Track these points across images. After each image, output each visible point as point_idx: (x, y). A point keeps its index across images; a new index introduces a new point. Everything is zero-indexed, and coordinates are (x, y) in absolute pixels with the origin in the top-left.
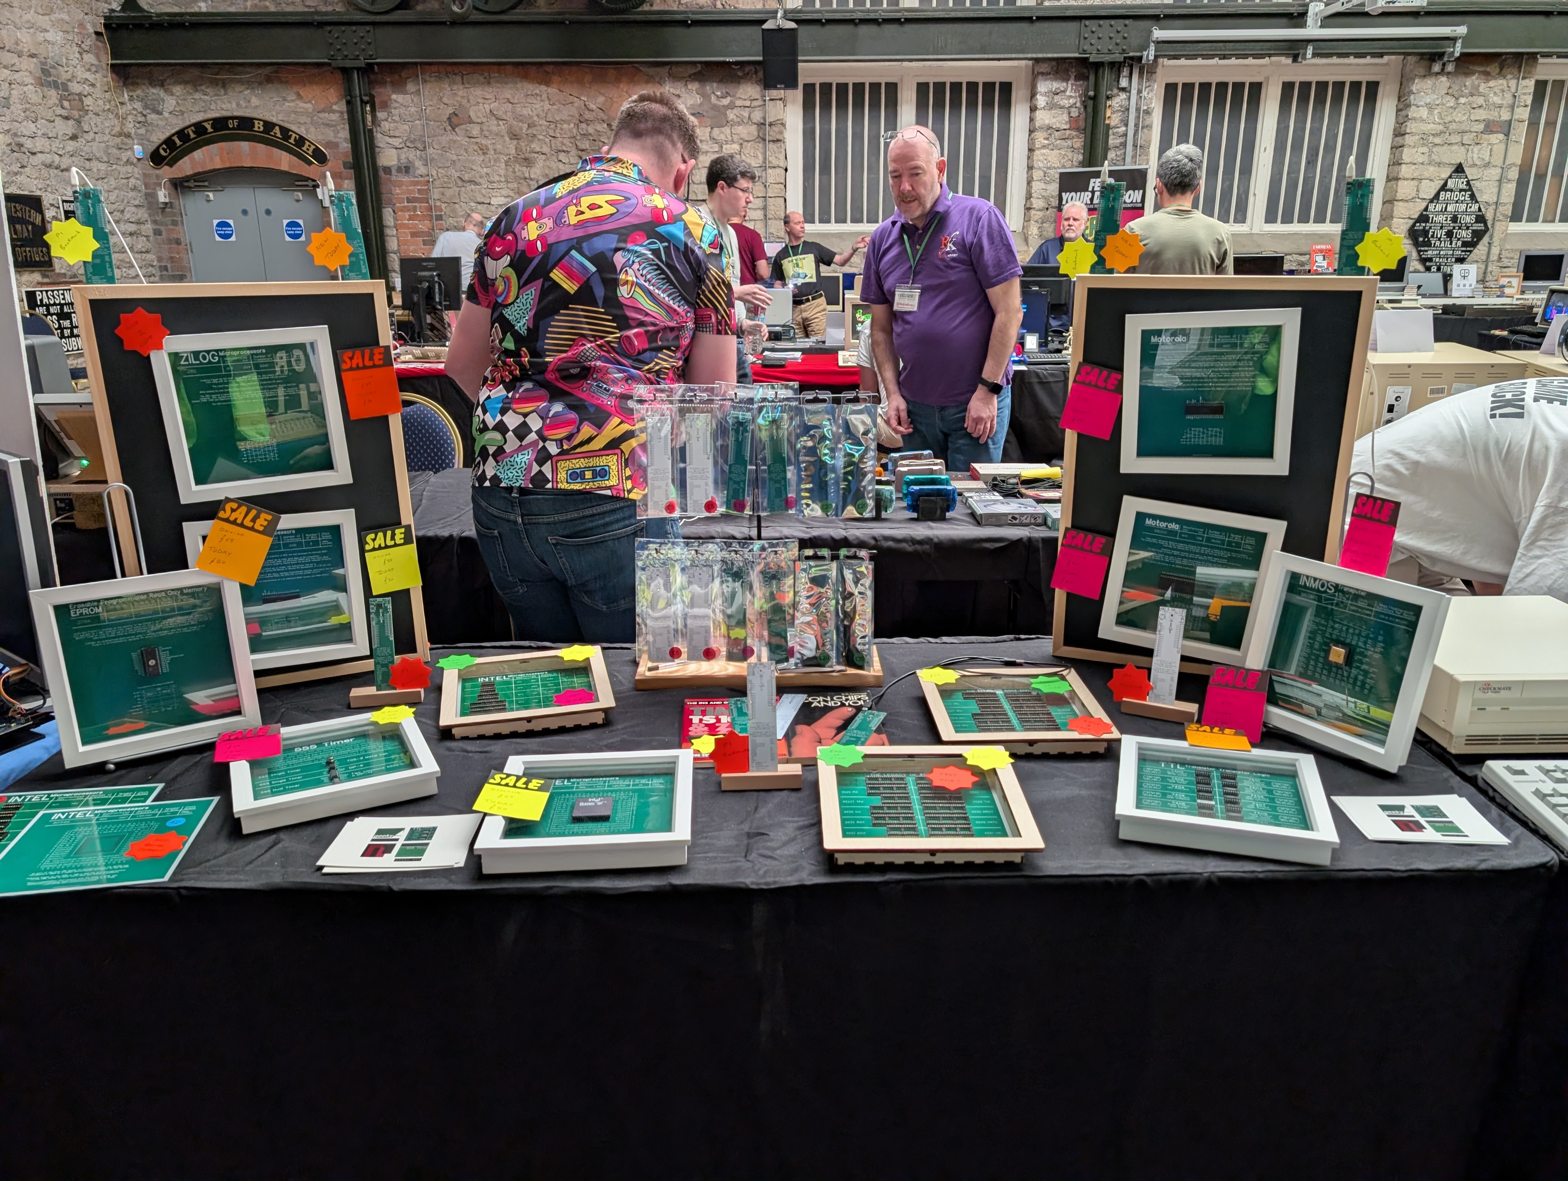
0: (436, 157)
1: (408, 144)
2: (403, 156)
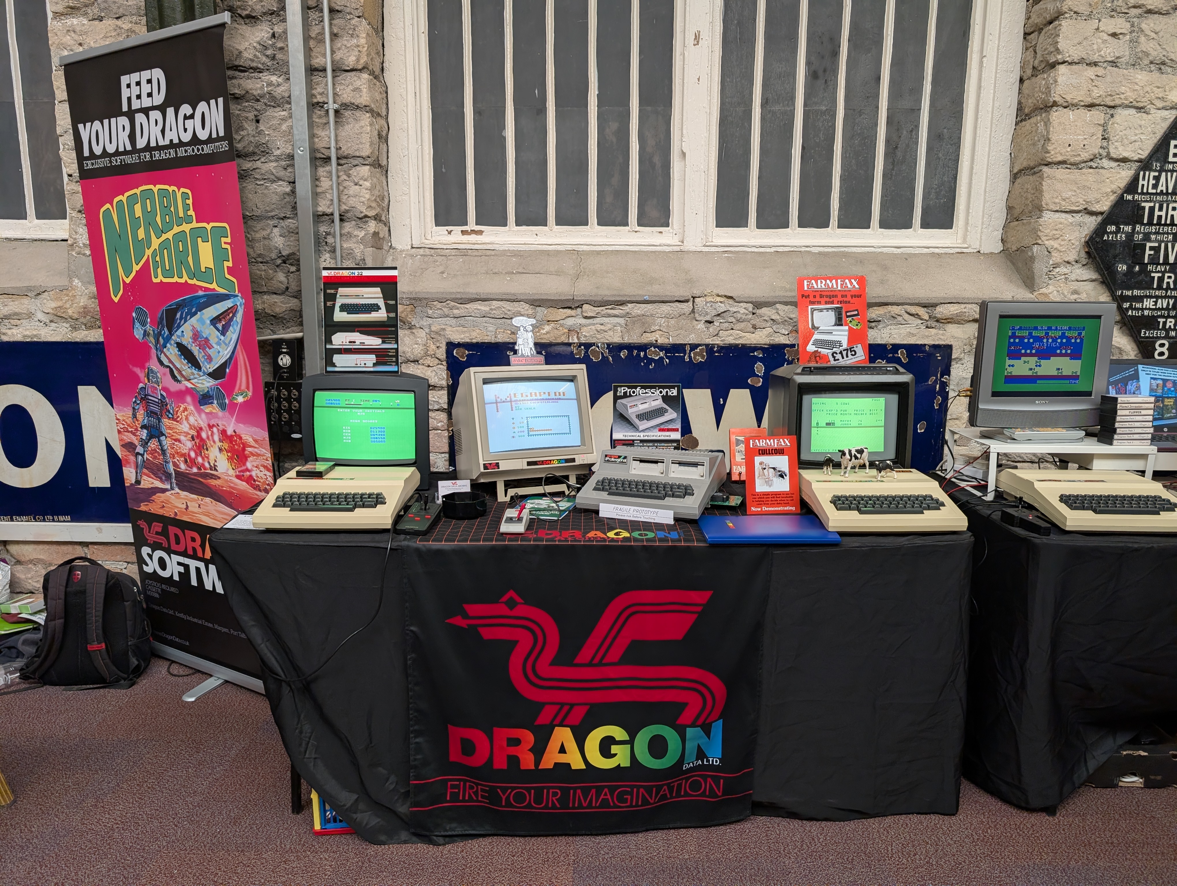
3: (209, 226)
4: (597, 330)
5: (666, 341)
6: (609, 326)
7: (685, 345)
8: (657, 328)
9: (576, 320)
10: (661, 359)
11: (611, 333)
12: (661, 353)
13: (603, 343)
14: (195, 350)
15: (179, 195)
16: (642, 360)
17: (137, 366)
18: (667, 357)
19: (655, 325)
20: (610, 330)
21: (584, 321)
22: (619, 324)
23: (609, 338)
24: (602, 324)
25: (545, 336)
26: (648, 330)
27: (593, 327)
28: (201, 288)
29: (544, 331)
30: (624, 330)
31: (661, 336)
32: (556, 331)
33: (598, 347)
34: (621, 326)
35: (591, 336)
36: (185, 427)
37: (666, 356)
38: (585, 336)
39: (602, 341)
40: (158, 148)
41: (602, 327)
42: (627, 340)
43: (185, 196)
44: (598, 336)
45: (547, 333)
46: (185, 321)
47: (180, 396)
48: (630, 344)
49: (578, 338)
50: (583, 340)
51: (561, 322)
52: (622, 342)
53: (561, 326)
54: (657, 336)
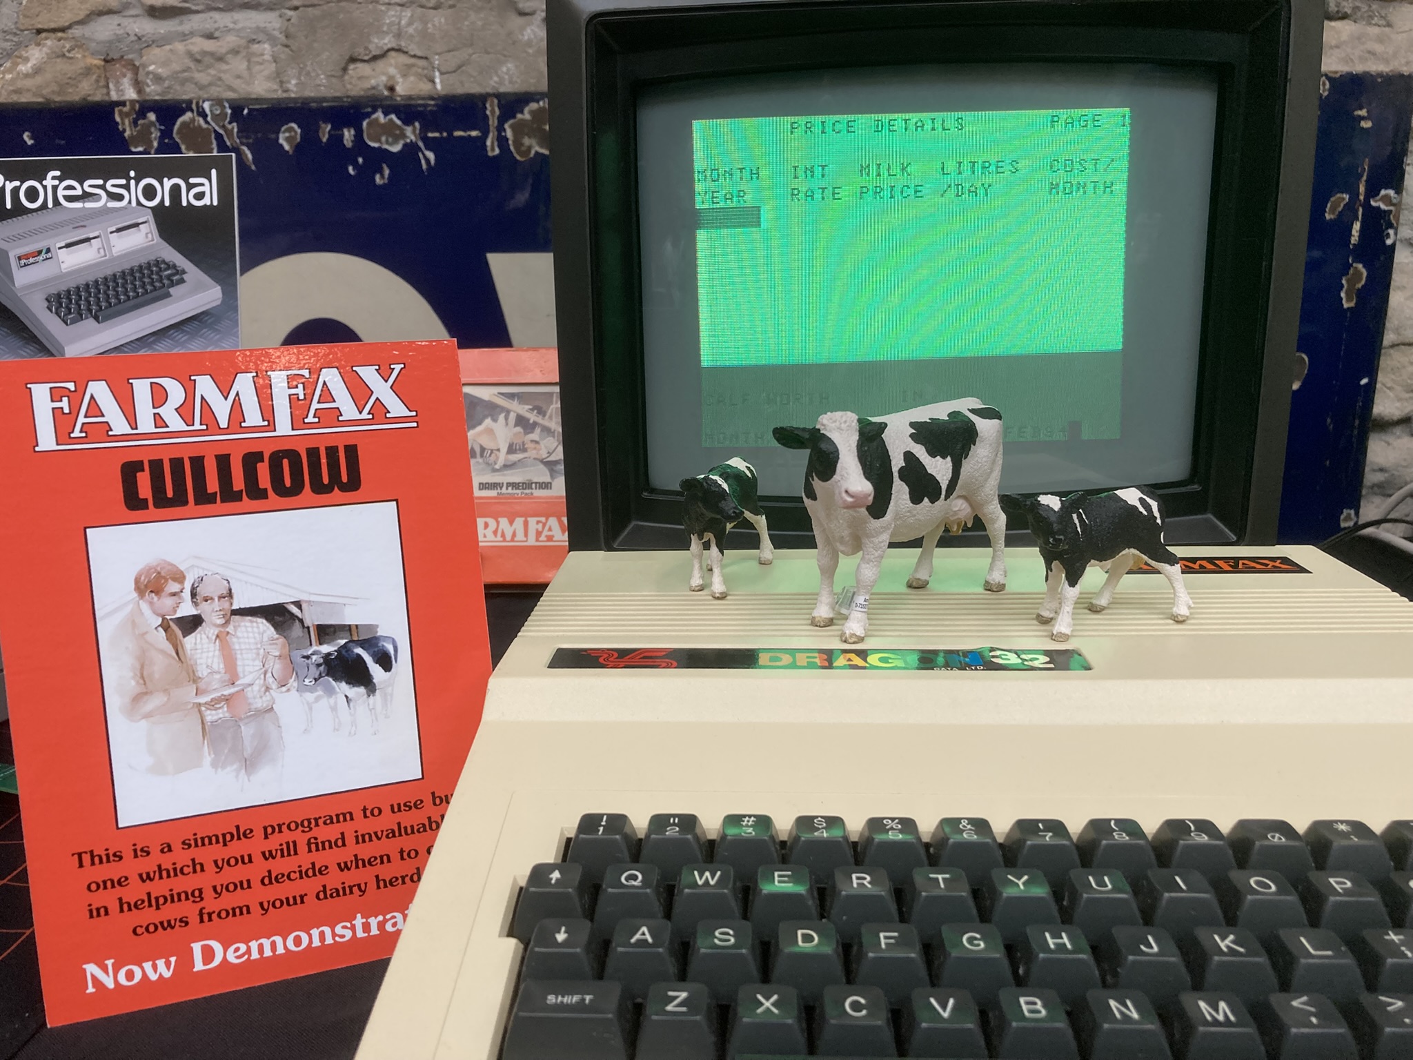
4: (190, 54)
5: (424, 88)
6: (231, 40)
7: (484, 98)
8: (388, 41)
9: (125, 22)
10: (411, 149)
11: (238, 64)
12: (409, 131)
13: (218, 102)
16: (348, 156)
18: (430, 144)
19: (381, 33)
20: (235, 52)
21: (147, 27)
22: (263, 31)
23: (237, 83)
24: (210, 36)
25: (28, 83)
26: (360, 52)
27: (180, 47)
29: (24, 68)
30: (284, 54)
31: (406, 71)
32: (61, 65)
33: (204, 116)
34: (272, 39)
35: (174, 76)
37: (425, 139)
38: (158, 79)
39: (215, 91)
41: (209, 45)
42: (295, 88)
44: (202, 78)
45: (37, 71)
48: (306, 102)
49: (138, 85)
50: (153, 91)
51: (77, 31)
52: (280, 94)
53: (79, 44)
54: (392, 71)
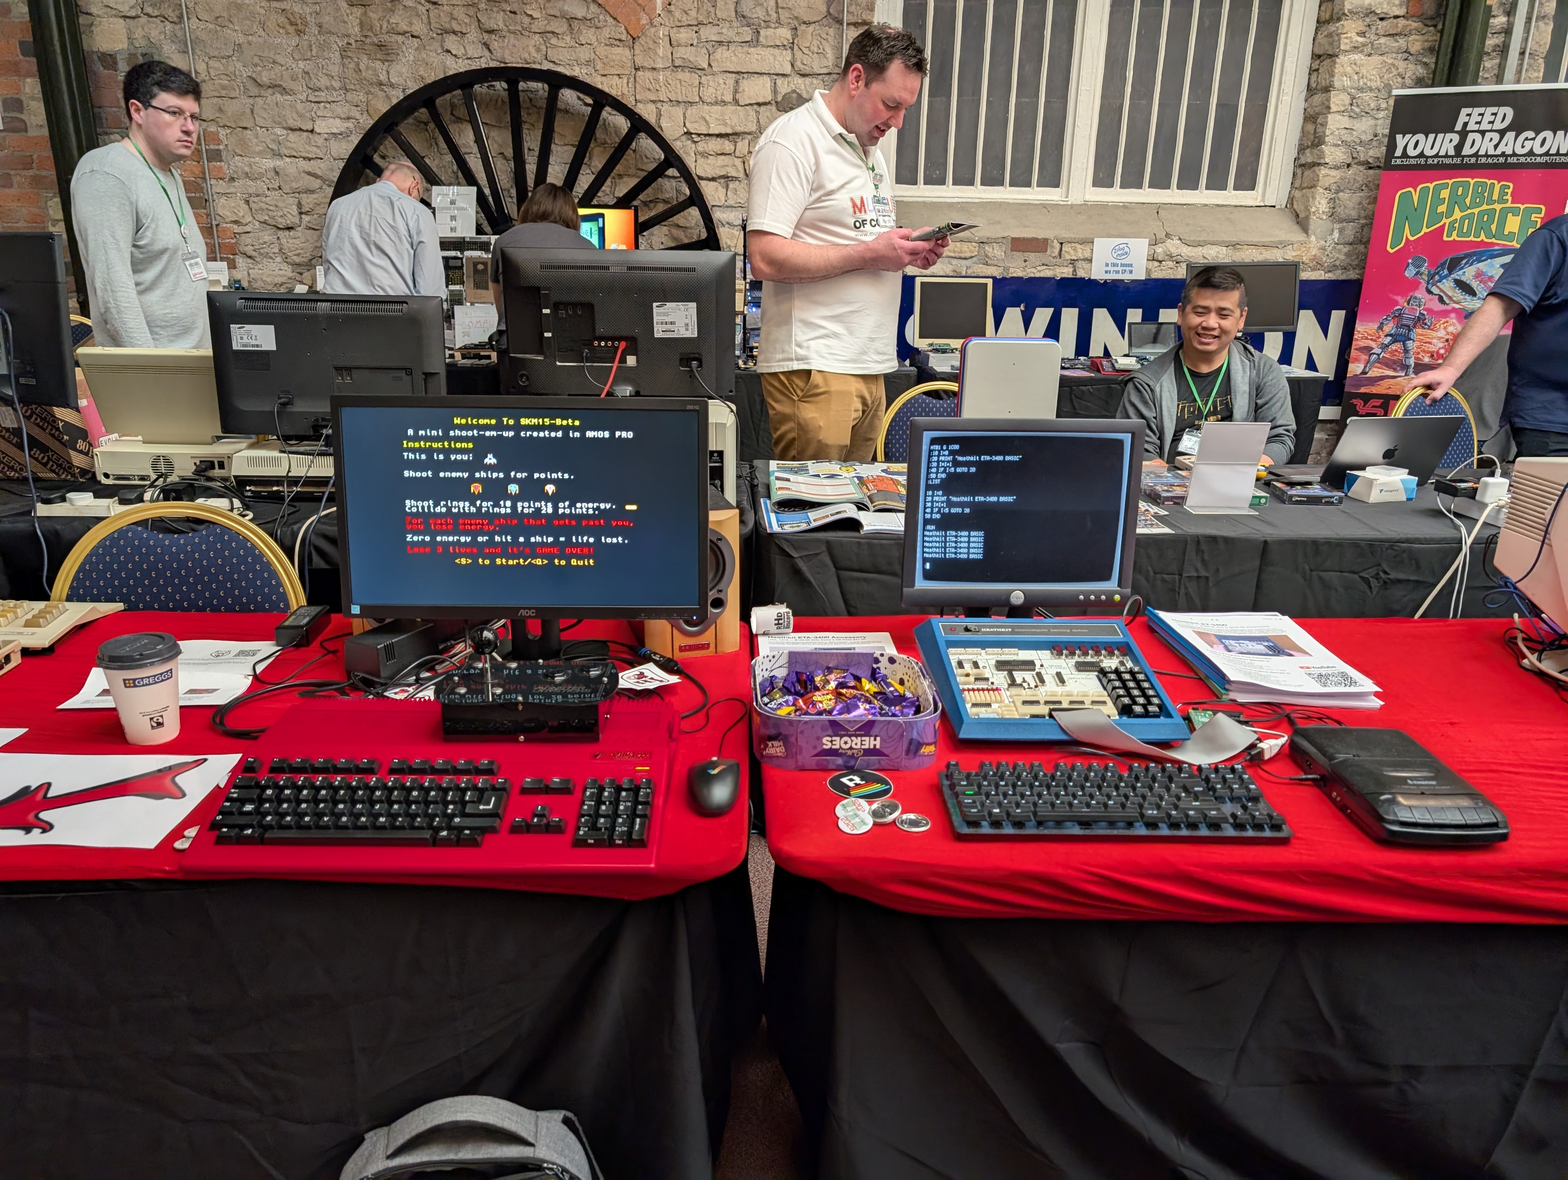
0: (203, 36)
1: (149, 10)
2: (138, 34)
3: (1522, 207)
14: (1474, 284)
15: (1497, 187)
17: (1398, 295)
28: (1498, 244)
36: (1442, 333)
40: (1487, 156)
43: (1503, 188)
46: (1471, 265)
47: (1445, 314)
